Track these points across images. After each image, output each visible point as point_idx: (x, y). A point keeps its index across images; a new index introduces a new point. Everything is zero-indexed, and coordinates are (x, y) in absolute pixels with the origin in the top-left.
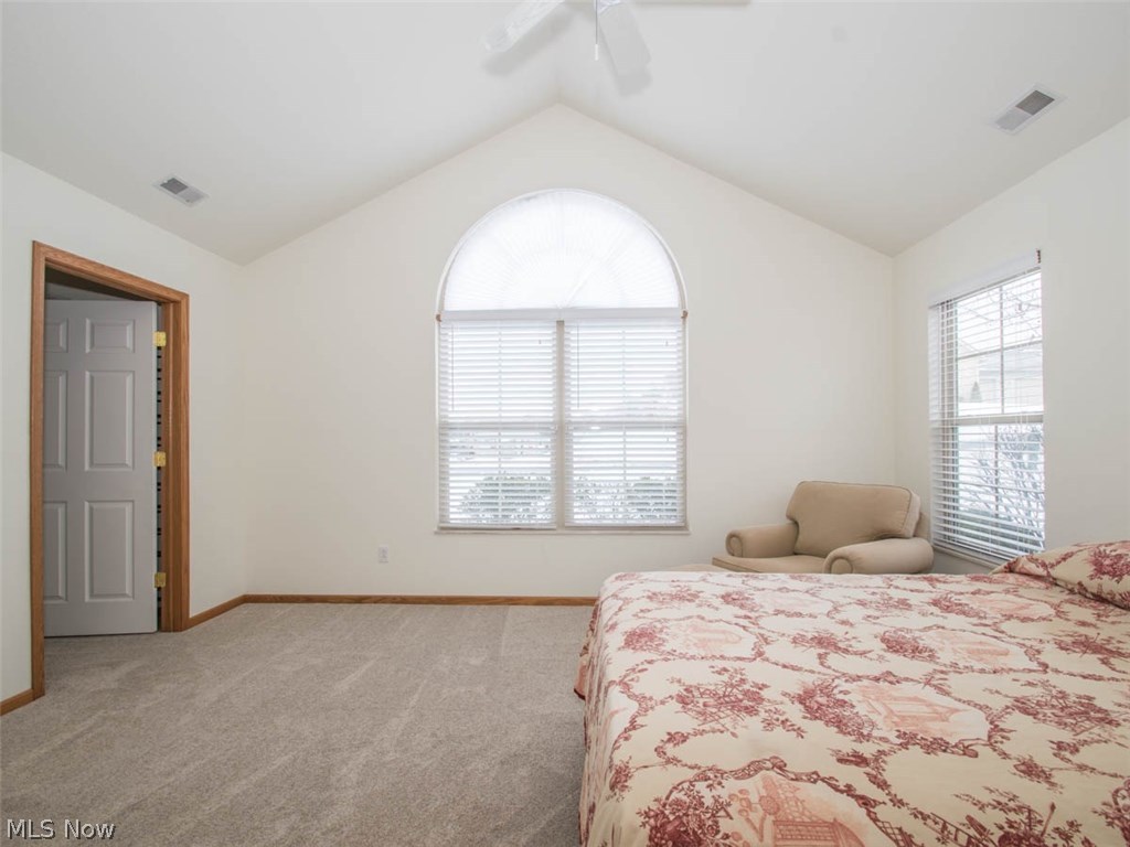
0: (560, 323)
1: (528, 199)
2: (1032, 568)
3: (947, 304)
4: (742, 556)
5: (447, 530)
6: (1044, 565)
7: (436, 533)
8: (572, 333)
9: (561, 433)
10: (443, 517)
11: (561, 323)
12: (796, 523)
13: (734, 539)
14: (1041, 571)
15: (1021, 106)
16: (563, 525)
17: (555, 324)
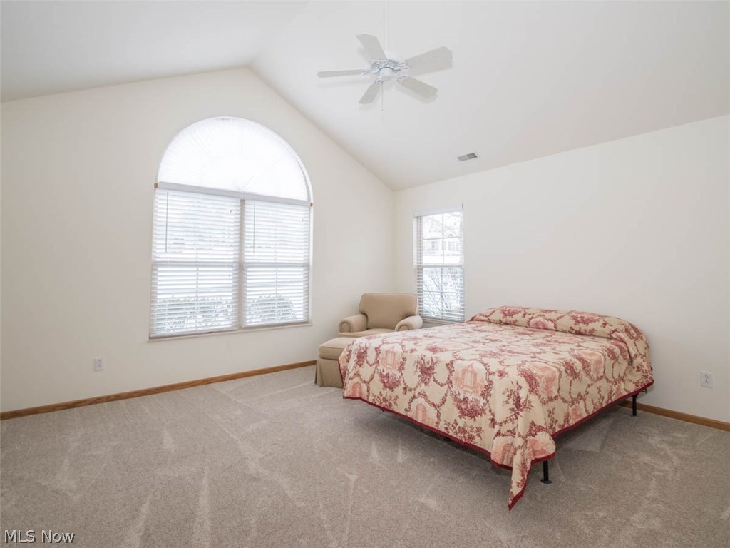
0: (243, 201)
1: (223, 119)
2: (482, 318)
3: (419, 218)
4: (350, 331)
5: (154, 339)
6: (486, 316)
7: (148, 342)
8: (249, 207)
9: (241, 268)
10: (151, 331)
11: (243, 199)
12: (365, 315)
13: (344, 324)
14: (485, 318)
15: (468, 155)
16: (241, 328)
17: (239, 201)
